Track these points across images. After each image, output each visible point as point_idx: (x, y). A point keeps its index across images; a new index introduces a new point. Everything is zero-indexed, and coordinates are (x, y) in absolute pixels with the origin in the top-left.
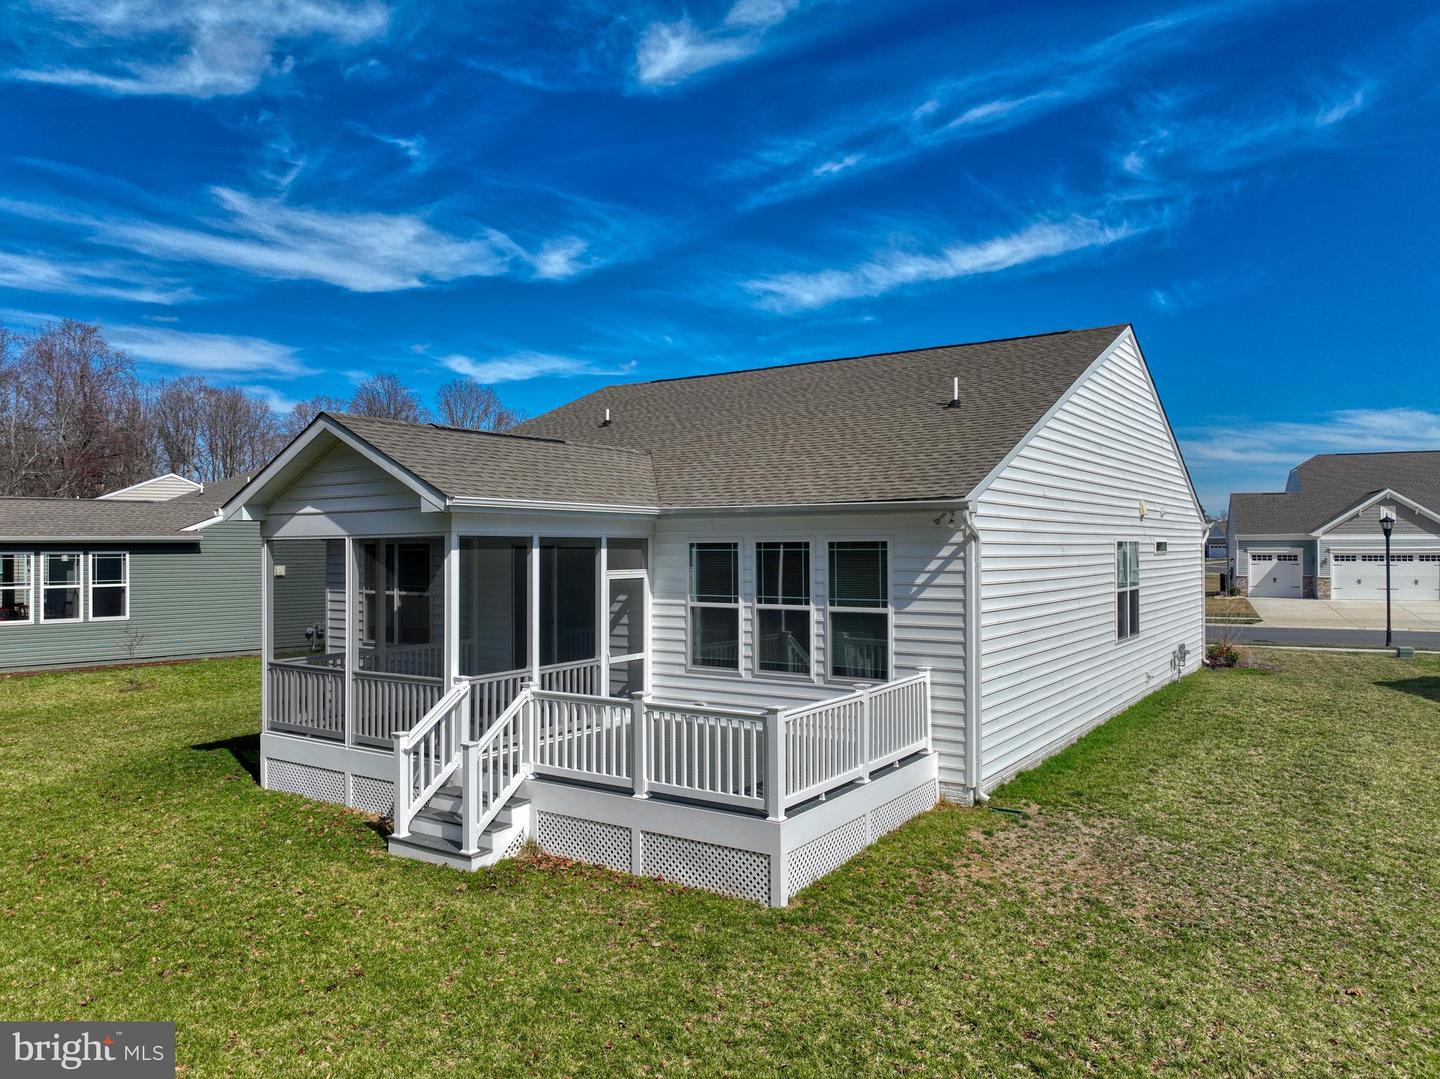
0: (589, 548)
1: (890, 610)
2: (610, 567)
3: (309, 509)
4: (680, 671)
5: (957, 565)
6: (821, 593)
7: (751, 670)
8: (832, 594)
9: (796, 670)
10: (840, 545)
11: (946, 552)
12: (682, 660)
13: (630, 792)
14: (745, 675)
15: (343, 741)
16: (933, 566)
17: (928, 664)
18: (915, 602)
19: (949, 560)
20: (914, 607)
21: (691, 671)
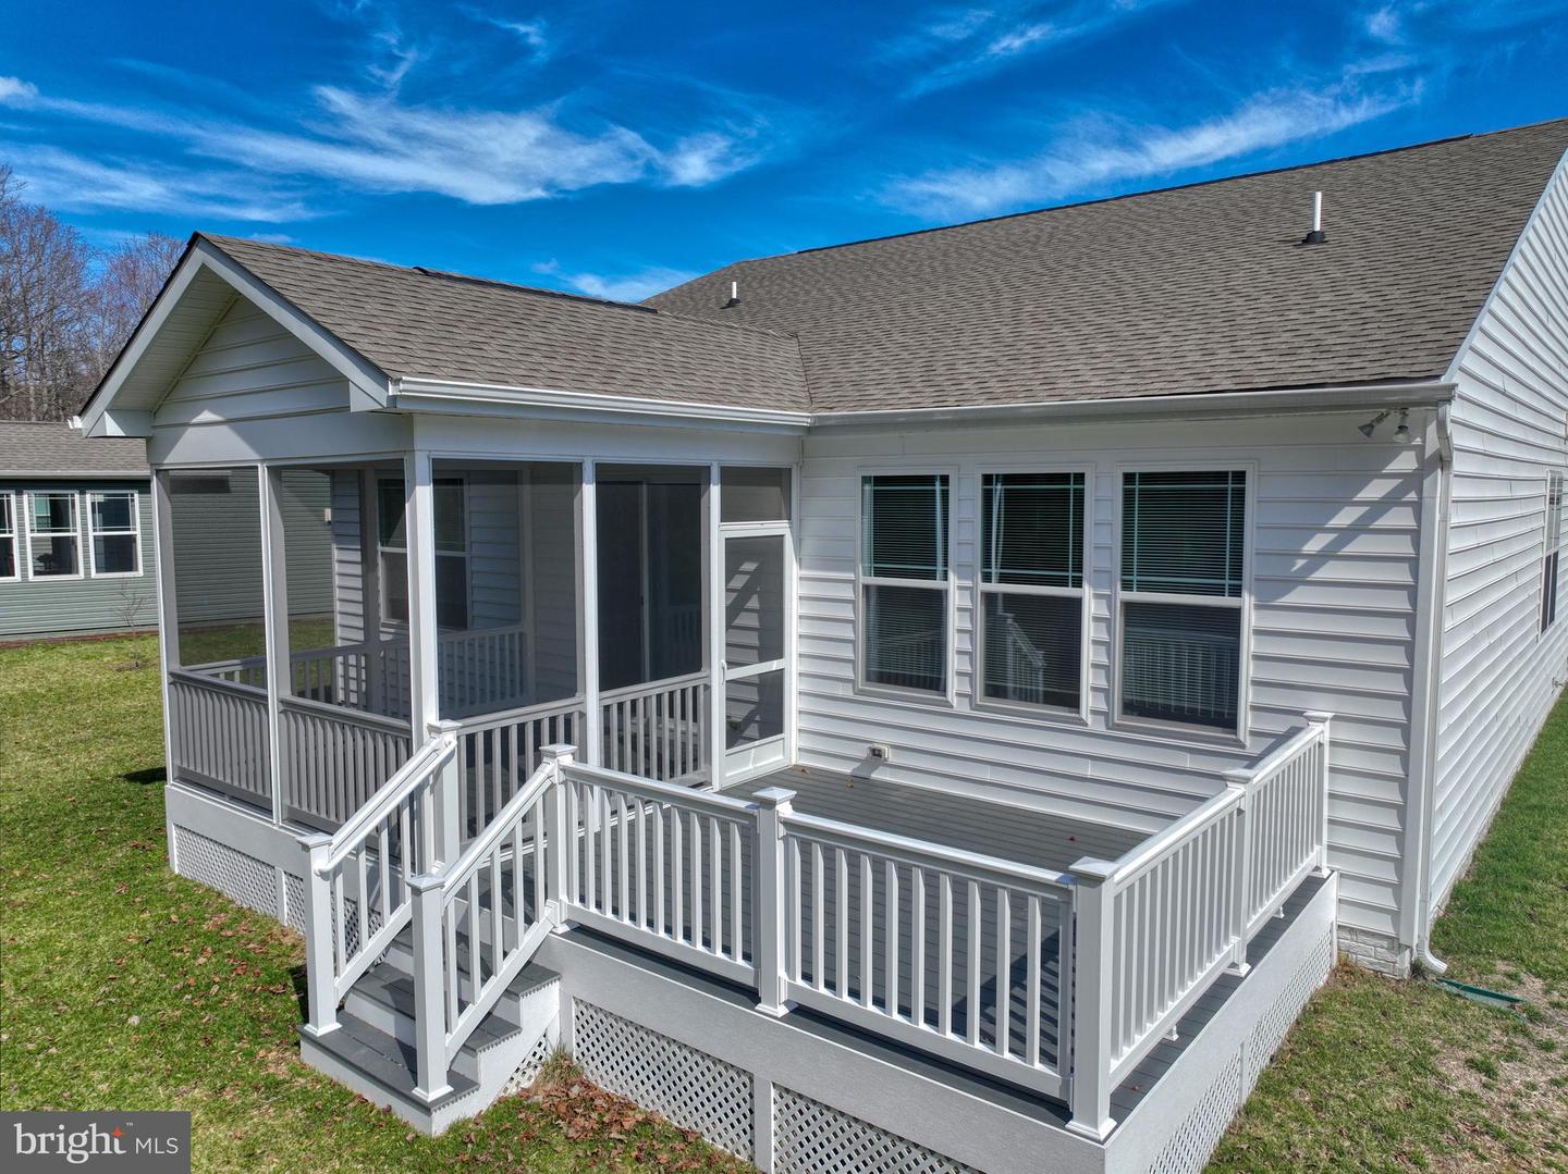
0: (689, 484)
1: (1247, 602)
2: (727, 516)
3: (206, 416)
4: (845, 691)
5: (1400, 518)
6: (1106, 565)
7: (969, 696)
8: (1126, 569)
9: (1051, 699)
10: (1147, 478)
11: (1375, 490)
12: (848, 672)
13: (751, 995)
14: (959, 706)
15: (269, 812)
16: (1345, 518)
17: (1321, 707)
18: (1300, 588)
19: (1380, 507)
20: (1297, 597)
21: (862, 693)
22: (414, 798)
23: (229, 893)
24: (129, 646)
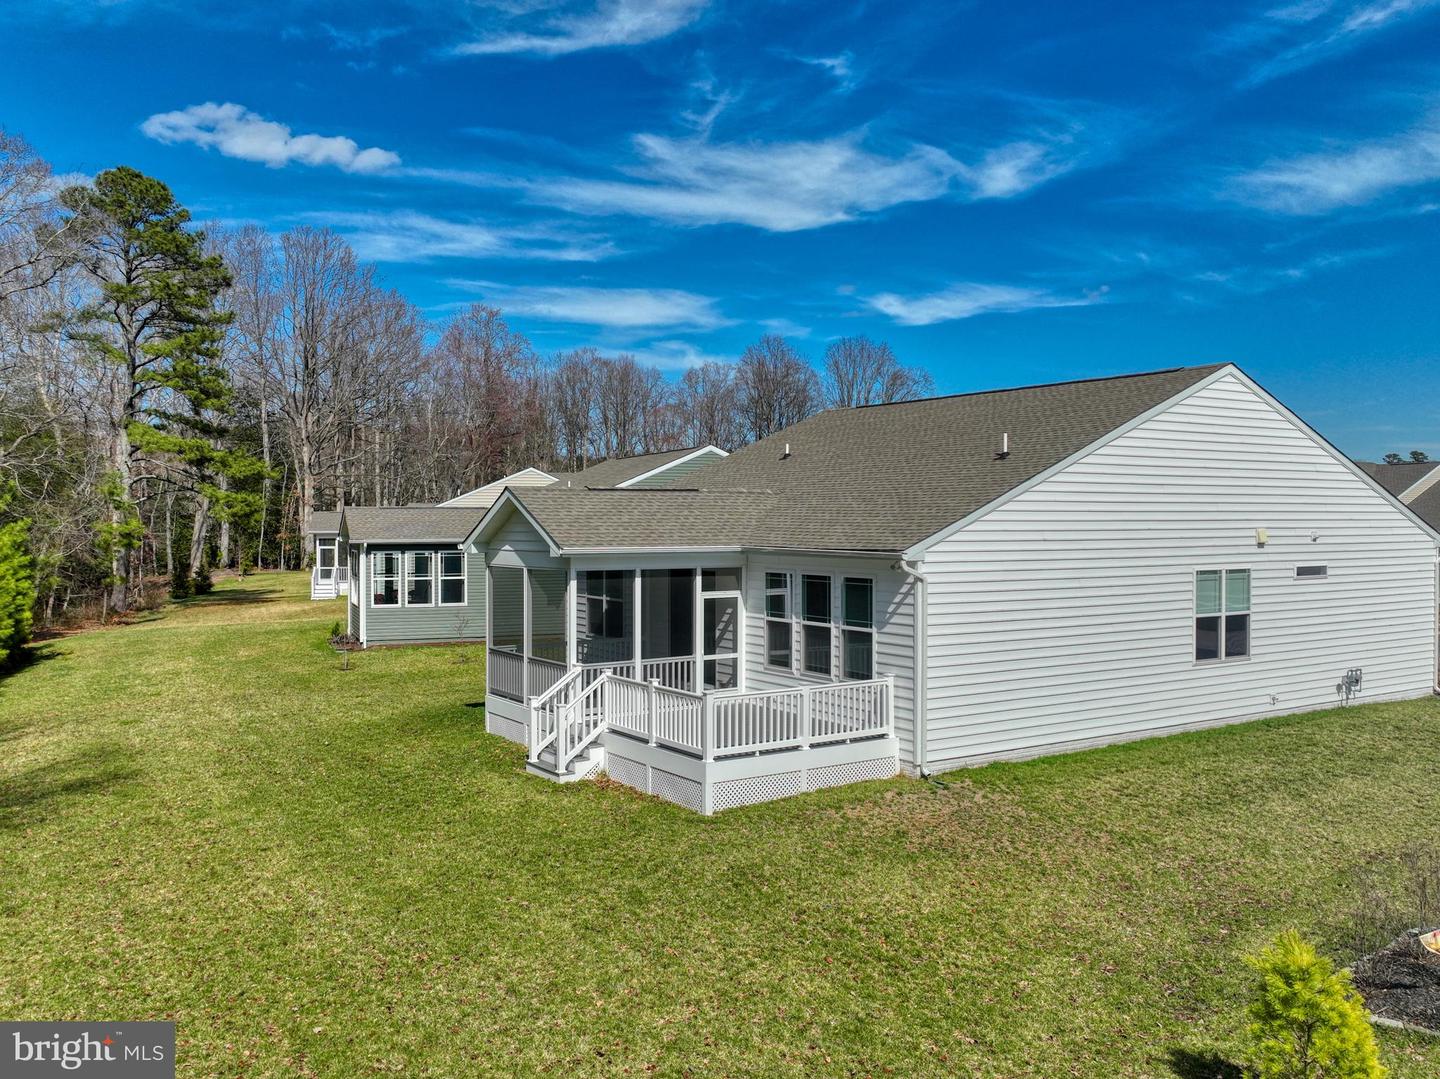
0: (689, 573)
1: (874, 630)
2: (705, 588)
3: (507, 547)
4: (760, 668)
5: (909, 600)
6: (837, 615)
7: (798, 670)
8: (843, 617)
9: (821, 670)
11: (904, 589)
12: (761, 660)
14: (797, 674)
15: (522, 702)
16: (898, 599)
18: (889, 626)
19: (906, 595)
20: (887, 629)
21: (766, 669)
22: (567, 685)
23: (507, 738)
24: (459, 650)
